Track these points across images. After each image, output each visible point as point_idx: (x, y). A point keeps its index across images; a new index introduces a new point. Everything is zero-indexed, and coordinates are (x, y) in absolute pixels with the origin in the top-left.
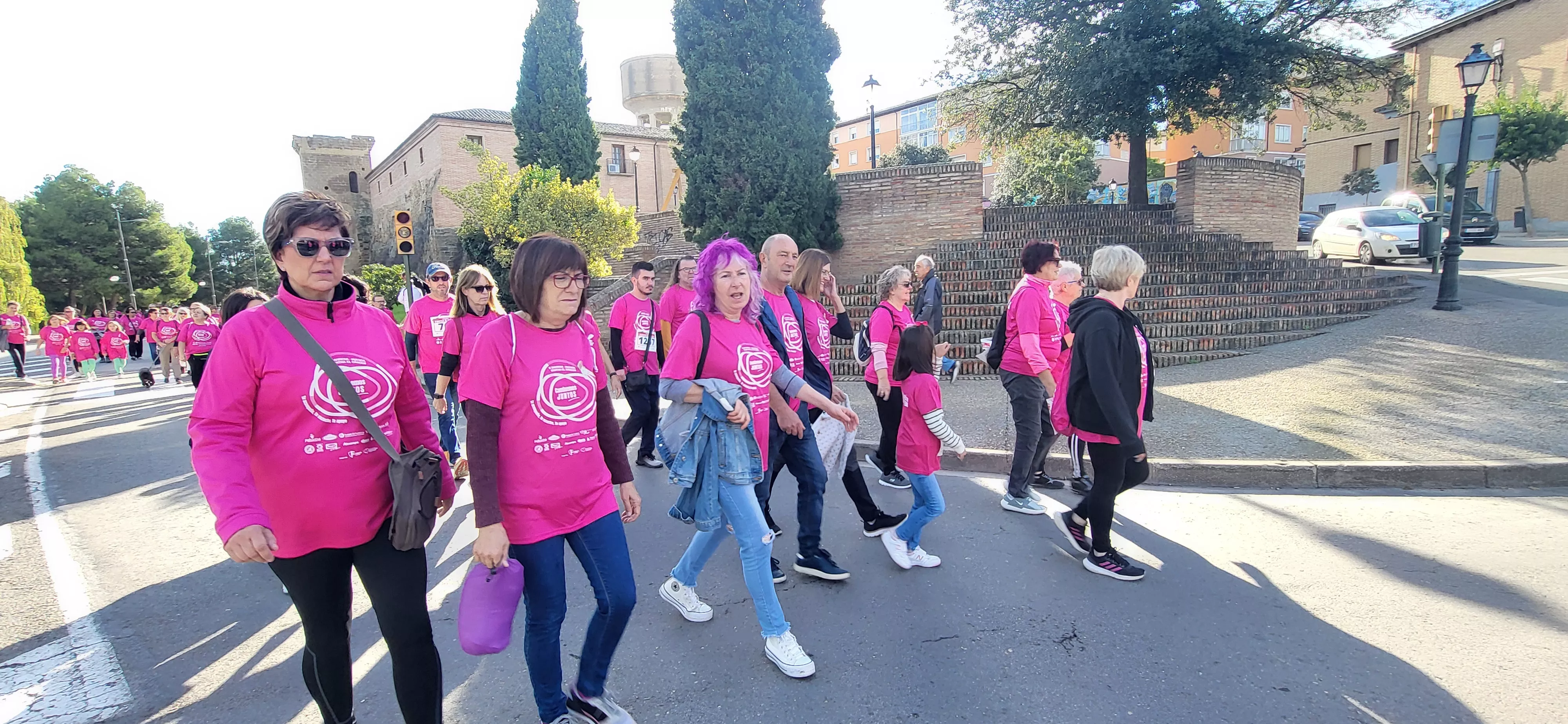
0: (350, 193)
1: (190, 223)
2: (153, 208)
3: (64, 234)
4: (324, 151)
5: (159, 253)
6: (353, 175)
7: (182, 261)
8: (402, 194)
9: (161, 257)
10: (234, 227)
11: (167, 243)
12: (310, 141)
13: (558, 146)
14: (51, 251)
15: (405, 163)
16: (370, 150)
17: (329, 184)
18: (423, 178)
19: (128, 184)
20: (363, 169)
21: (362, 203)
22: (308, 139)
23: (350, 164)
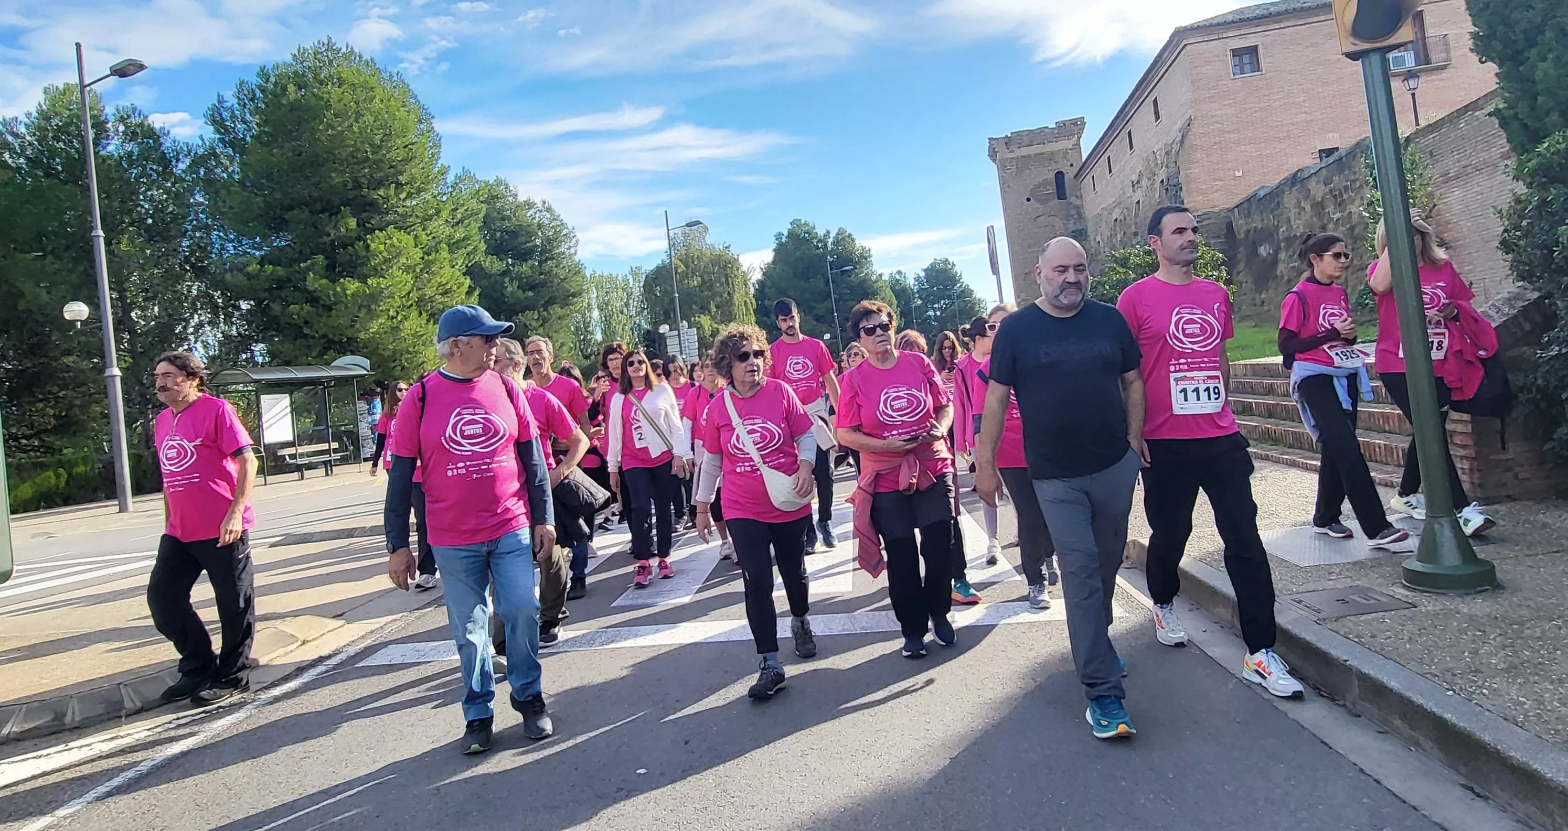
0: (1057, 201)
1: (900, 273)
4: (1025, 151)
6: (1060, 175)
8: (1128, 182)
10: (938, 272)
12: (1009, 140)
15: (1130, 133)
16: (1079, 138)
17: (1032, 195)
18: (1160, 145)
19: (840, 232)
20: (1072, 165)
21: (1073, 212)
22: (1006, 140)
23: (1056, 162)
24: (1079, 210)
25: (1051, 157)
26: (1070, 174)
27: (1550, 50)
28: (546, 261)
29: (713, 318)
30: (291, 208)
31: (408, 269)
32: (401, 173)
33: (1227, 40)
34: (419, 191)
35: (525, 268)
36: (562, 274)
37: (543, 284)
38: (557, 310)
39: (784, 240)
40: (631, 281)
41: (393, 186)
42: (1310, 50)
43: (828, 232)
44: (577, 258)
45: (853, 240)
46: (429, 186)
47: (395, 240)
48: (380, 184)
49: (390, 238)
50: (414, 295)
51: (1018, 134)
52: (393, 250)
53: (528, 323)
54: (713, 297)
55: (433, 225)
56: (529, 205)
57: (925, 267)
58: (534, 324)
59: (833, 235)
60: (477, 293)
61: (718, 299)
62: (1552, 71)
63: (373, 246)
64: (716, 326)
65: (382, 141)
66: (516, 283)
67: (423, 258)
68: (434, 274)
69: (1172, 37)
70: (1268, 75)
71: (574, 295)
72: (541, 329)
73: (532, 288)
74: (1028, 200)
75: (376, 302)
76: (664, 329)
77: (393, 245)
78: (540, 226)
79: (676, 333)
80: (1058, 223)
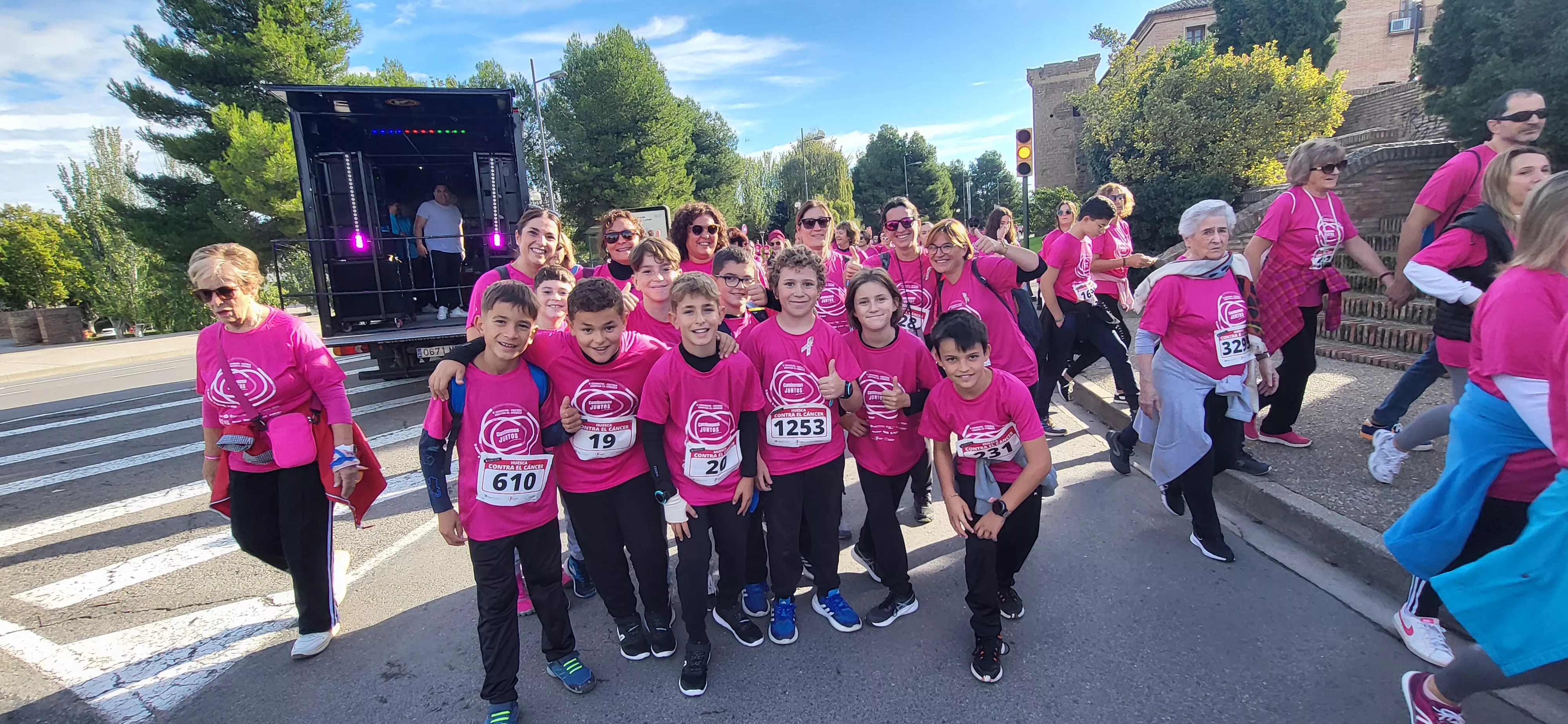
0: (1071, 117)
1: (958, 161)
2: (929, 153)
3: (878, 179)
4: (1053, 79)
5: (931, 187)
7: (944, 193)
9: (931, 191)
10: (987, 161)
11: (936, 180)
12: (1041, 72)
13: (1271, 9)
14: (870, 192)
16: (1095, 70)
17: (1056, 111)
19: (916, 134)
20: (1086, 91)
22: (1039, 72)
23: (1075, 88)
25: (1073, 83)
28: (717, 154)
29: (826, 196)
30: (599, 134)
31: (664, 170)
32: (658, 112)
35: (704, 158)
36: (728, 163)
37: (715, 171)
38: (724, 188)
39: (875, 139)
40: (763, 162)
41: (654, 120)
43: (906, 135)
44: (736, 152)
45: (924, 141)
47: (655, 153)
48: (646, 119)
49: (653, 152)
50: (667, 186)
51: (1048, 66)
54: (826, 182)
55: (672, 142)
56: (707, 115)
57: (978, 157)
59: (910, 136)
60: (695, 182)
61: (829, 183)
63: (646, 157)
65: (648, 93)
66: (700, 170)
71: (734, 177)
73: (709, 173)
74: (1052, 116)
75: (650, 190)
77: (656, 157)
78: (714, 130)
80: (1072, 134)
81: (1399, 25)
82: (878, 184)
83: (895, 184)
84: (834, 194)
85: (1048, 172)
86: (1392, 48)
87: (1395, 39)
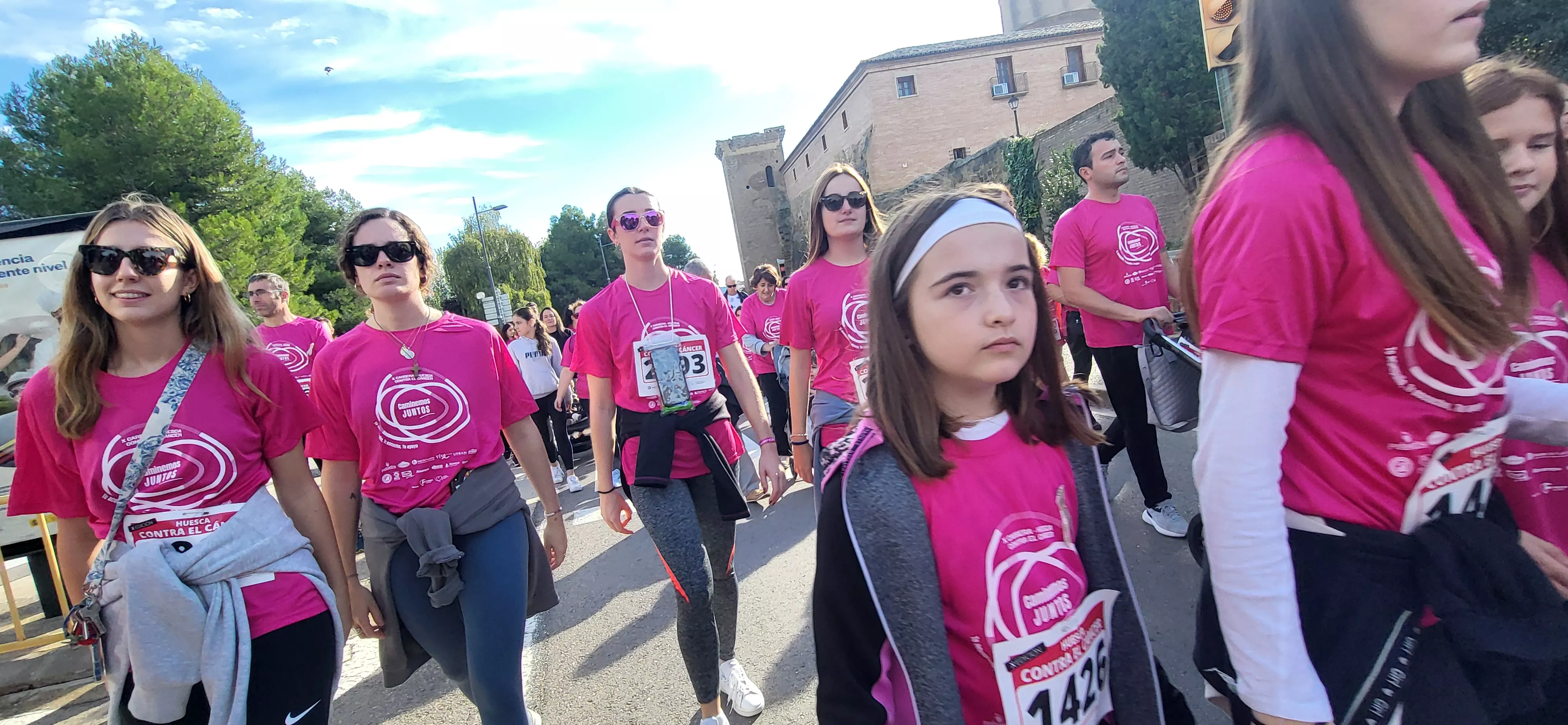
0: (767, 188)
3: (568, 266)
4: (743, 151)
6: (769, 169)
12: (732, 143)
14: (561, 281)
15: (823, 137)
16: (781, 141)
17: (749, 183)
18: (848, 145)
20: (777, 161)
21: (780, 196)
22: (730, 142)
23: (765, 159)
24: (783, 194)
25: (761, 155)
26: (776, 169)
27: (1150, 80)
29: (512, 286)
32: (229, 162)
33: (894, 71)
34: (247, 178)
39: (557, 222)
41: (221, 174)
42: (946, 80)
43: (594, 215)
46: (256, 174)
47: (232, 224)
49: (227, 222)
51: (738, 138)
52: (229, 233)
53: (339, 299)
54: (510, 269)
58: (345, 299)
59: (597, 217)
61: (514, 270)
62: (1153, 93)
63: (207, 230)
64: (516, 292)
65: (205, 132)
67: (262, 241)
68: (274, 255)
69: (858, 68)
70: (921, 97)
72: (352, 304)
74: (748, 187)
76: (480, 295)
78: (341, 213)
79: (492, 298)
80: (770, 204)
81: (1070, 78)
82: (568, 272)
83: (589, 271)
84: (522, 282)
85: (753, 243)
86: (1068, 99)
87: (1069, 91)
